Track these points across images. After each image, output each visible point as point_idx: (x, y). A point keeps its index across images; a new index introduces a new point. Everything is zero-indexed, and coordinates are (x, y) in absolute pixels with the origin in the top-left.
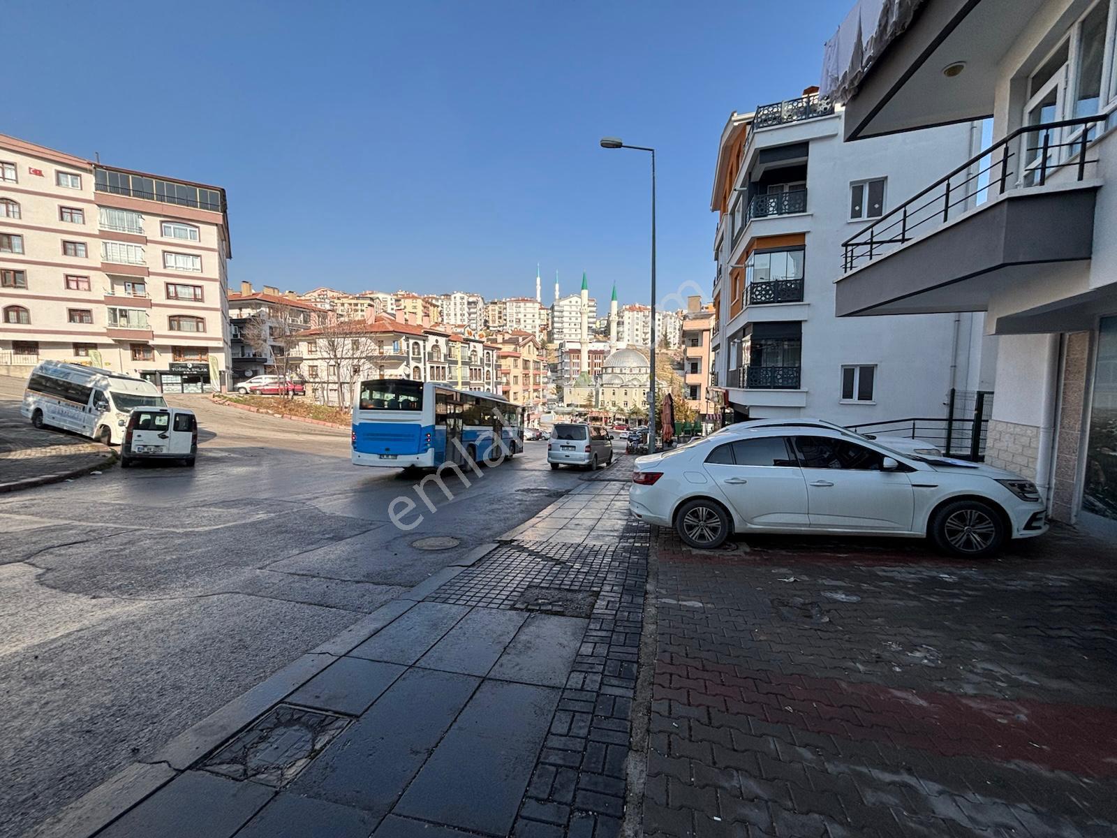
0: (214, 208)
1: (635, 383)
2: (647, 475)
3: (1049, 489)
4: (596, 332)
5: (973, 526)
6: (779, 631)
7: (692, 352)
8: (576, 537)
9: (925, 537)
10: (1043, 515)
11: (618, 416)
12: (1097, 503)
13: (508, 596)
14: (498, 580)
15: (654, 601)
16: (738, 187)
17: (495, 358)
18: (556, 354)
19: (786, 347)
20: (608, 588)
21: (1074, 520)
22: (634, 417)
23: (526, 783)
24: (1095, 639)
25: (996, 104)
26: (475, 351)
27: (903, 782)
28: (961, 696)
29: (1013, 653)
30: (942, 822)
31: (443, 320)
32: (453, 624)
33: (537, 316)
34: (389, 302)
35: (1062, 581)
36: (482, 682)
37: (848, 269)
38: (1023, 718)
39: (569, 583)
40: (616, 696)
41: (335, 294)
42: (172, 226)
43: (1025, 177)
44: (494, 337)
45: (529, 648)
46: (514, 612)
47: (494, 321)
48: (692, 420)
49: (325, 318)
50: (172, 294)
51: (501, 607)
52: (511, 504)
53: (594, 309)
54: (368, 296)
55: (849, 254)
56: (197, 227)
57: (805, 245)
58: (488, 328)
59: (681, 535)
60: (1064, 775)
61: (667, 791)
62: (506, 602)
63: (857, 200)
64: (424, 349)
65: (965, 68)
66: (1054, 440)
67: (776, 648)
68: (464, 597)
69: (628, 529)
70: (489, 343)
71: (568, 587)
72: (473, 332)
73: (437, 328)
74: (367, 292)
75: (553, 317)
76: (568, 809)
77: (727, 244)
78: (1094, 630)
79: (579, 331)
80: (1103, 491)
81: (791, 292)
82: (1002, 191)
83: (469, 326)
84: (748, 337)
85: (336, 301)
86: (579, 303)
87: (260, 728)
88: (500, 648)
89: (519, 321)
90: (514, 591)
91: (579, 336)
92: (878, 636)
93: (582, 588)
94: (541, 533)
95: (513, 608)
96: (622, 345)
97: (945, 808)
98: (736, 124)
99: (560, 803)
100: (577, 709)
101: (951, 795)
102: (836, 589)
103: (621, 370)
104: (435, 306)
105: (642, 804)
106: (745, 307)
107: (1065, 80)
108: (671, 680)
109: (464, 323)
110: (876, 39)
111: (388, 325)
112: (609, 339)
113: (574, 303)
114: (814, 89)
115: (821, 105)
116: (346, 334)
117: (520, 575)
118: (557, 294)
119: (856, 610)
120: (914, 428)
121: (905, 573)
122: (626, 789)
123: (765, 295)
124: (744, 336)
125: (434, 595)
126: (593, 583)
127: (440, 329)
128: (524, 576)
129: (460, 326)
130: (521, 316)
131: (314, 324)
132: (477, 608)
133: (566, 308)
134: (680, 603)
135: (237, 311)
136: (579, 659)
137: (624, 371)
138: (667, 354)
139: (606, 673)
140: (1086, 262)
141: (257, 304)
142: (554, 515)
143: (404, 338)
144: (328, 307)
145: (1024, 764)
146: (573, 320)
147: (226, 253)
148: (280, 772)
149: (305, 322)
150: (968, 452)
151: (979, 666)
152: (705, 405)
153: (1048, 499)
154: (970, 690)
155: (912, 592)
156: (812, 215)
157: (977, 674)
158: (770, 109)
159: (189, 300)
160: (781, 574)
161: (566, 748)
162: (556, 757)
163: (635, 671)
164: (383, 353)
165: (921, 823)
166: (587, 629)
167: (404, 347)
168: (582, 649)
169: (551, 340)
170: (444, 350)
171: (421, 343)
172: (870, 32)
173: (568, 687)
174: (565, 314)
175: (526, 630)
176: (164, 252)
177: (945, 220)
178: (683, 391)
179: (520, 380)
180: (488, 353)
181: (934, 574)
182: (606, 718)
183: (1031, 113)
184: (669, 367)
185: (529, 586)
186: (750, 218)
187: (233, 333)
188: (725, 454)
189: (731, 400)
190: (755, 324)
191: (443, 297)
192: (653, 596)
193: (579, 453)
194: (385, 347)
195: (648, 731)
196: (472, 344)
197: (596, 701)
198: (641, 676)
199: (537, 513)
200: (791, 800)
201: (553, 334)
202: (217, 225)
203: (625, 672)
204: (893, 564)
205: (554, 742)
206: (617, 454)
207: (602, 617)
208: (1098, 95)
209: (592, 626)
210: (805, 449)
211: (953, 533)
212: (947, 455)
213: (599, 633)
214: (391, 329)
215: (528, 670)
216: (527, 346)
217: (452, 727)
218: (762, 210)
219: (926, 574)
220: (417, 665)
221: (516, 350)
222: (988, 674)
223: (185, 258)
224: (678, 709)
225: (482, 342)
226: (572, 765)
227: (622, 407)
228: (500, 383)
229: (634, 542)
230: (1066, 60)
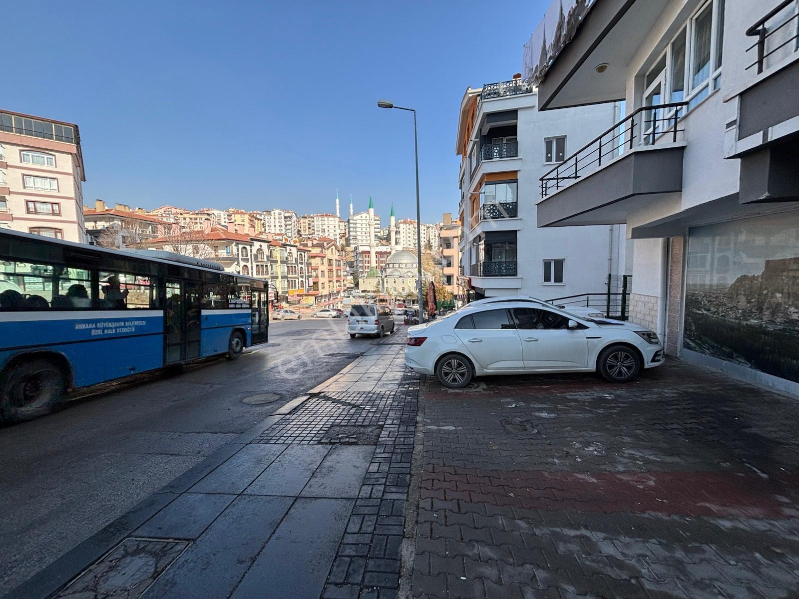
0: (68, 140)
1: (409, 274)
2: (416, 339)
3: (665, 335)
4: (380, 239)
5: (622, 362)
6: (505, 442)
7: (447, 252)
8: (368, 387)
9: (595, 371)
10: (662, 353)
11: (398, 298)
12: (691, 343)
13: (316, 434)
14: (309, 423)
15: (422, 428)
16: (473, 139)
17: (306, 258)
18: (352, 254)
19: (508, 248)
20: (390, 422)
21: (678, 355)
22: (409, 298)
23: (328, 573)
24: (691, 428)
25: (627, 92)
26: (291, 253)
27: (582, 535)
28: (616, 473)
29: (646, 442)
30: (605, 558)
31: (265, 230)
32: (274, 459)
33: (337, 227)
34: (223, 217)
35: (673, 393)
36: (295, 501)
37: (544, 196)
38: (652, 483)
39: (362, 420)
40: (394, 500)
41: (178, 211)
42: (31, 154)
43: (645, 139)
44: (305, 242)
45: (331, 471)
46: (320, 446)
47: (305, 231)
48: (448, 299)
49: (169, 229)
50: (32, 209)
51: (311, 443)
52: (320, 365)
53: (379, 222)
54: (205, 212)
55: (544, 186)
56: (53, 155)
57: (517, 179)
58: (301, 235)
59: (440, 379)
60: (676, 517)
61: (429, 564)
62: (314, 439)
63: (549, 150)
64: (251, 252)
65: (607, 69)
66: (666, 305)
67: (504, 454)
68: (282, 438)
69: (405, 378)
70: (302, 247)
71: (361, 424)
72: (289, 239)
73: (261, 236)
74: (205, 209)
75: (349, 228)
76: (359, 588)
77: (467, 178)
78: (691, 423)
79: (368, 238)
80: (694, 335)
81: (512, 210)
82: (631, 147)
83: (286, 234)
84: (483, 242)
85: (179, 216)
86: (368, 218)
87: (110, 559)
88: (309, 474)
89: (324, 231)
90: (321, 430)
91: (369, 242)
92: (568, 439)
93: (371, 423)
94: (343, 386)
95: (319, 443)
96: (399, 248)
97: (608, 549)
98: (470, 95)
99: (352, 584)
100: (366, 512)
101: (611, 539)
102: (541, 410)
103: (399, 266)
104: (259, 219)
105: (411, 575)
106: (480, 221)
107: (665, 78)
108: (433, 484)
109: (282, 232)
110: (554, 45)
111: (221, 234)
112: (390, 244)
113: (364, 218)
114: (518, 76)
115: (524, 86)
116: (188, 241)
117: (325, 418)
118: (352, 211)
119: (554, 423)
120: (588, 300)
121: (583, 395)
122: (401, 567)
123: (492, 213)
124: (480, 241)
125: (259, 438)
126: (379, 419)
127: (264, 237)
128: (328, 418)
129: (278, 235)
130: (325, 227)
131: (161, 234)
132: (292, 445)
133: (358, 221)
134: (440, 428)
135: (92, 224)
136: (368, 476)
137: (401, 266)
138: (430, 254)
139: (388, 484)
140: (679, 193)
141: (110, 218)
142: (351, 372)
143: (234, 244)
144: (172, 221)
145: (653, 513)
146: (364, 230)
147: (81, 176)
148: (126, 593)
149: (153, 232)
150: (619, 314)
151: (627, 452)
152: (457, 289)
153: (664, 342)
154: (621, 468)
155: (587, 408)
156: (521, 159)
157: (625, 457)
158: (492, 87)
159: (48, 214)
160: (507, 402)
161: (358, 542)
162: (351, 550)
163: (408, 480)
164: (218, 255)
165: (593, 561)
166: (374, 453)
167: (235, 251)
168: (370, 468)
169: (348, 245)
170: (266, 252)
171: (248, 247)
172: (550, 40)
173: (360, 497)
174: (358, 225)
175: (329, 458)
176: (24, 175)
177: (600, 165)
178: (442, 279)
179: (326, 273)
180: (301, 254)
181: (601, 394)
182: (387, 516)
183: (646, 98)
184: (432, 262)
185: (332, 426)
186: (481, 160)
187: (90, 241)
188: (463, 323)
189: (472, 285)
190: (487, 233)
191: (265, 213)
192: (421, 425)
193: (370, 325)
194: (219, 251)
195: (417, 522)
196: (288, 248)
197: (380, 504)
198: (412, 483)
199: (340, 371)
200: (512, 557)
201: (350, 240)
202: (71, 154)
203: (401, 482)
204: (577, 390)
205: (349, 539)
206: (398, 325)
207: (385, 443)
208: (682, 90)
209: (378, 451)
210: (520, 317)
211: (611, 367)
212: (608, 317)
213: (383, 455)
214: (224, 237)
215: (331, 487)
216: (330, 249)
217: (272, 538)
218: (489, 155)
219: (596, 395)
220: (245, 493)
221: (322, 252)
222: (632, 457)
223: (43, 180)
224: (438, 504)
225: (296, 246)
226: (362, 554)
227: (401, 291)
228: (311, 277)
229: (409, 387)
230: (665, 66)
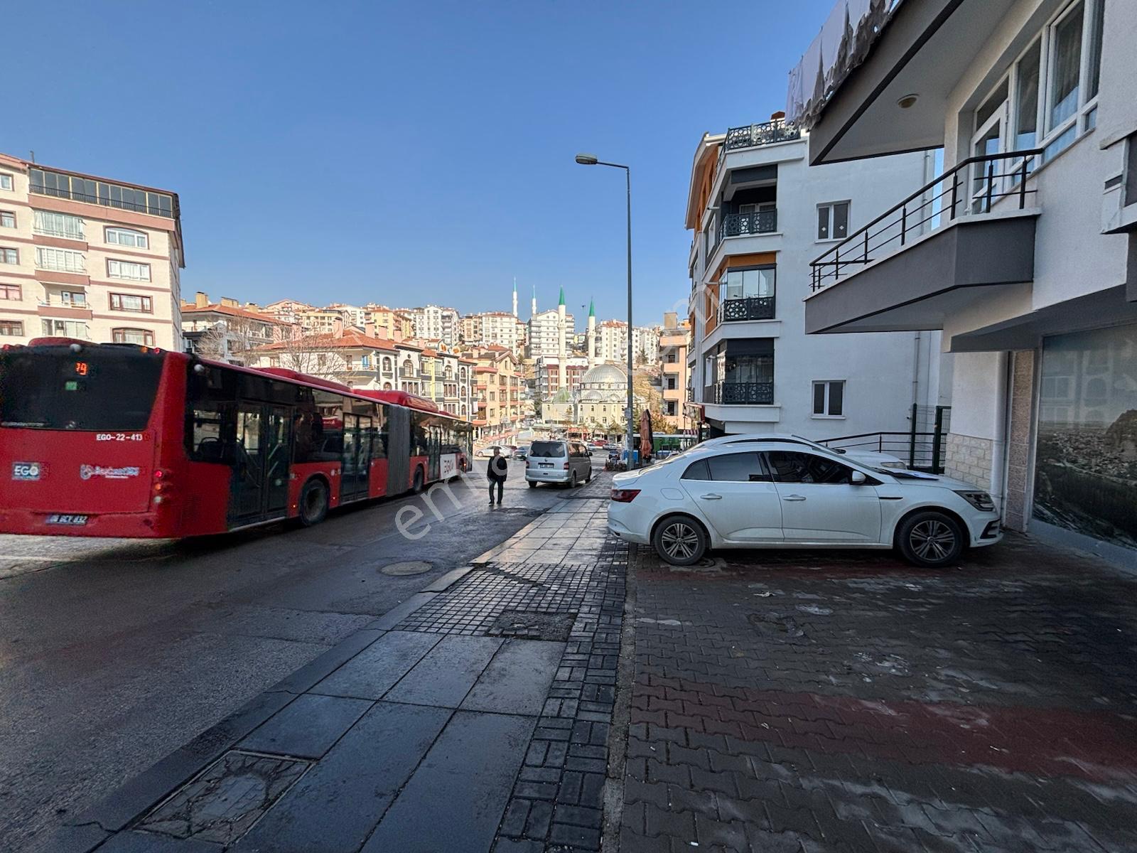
0: (165, 213)
1: (614, 398)
2: (625, 492)
3: (1002, 499)
4: (574, 348)
5: (935, 536)
6: (755, 647)
7: (669, 368)
8: (554, 557)
9: (891, 548)
10: (998, 524)
11: (597, 432)
12: (1046, 512)
13: (482, 622)
14: (472, 605)
15: (632, 621)
16: (711, 206)
17: (470, 374)
18: (534, 369)
19: (759, 363)
20: (586, 609)
21: (1025, 528)
22: (613, 433)
23: (499, 821)
24: (1047, 642)
25: (946, 135)
26: (450, 367)
27: (874, 793)
28: (926, 703)
29: (972, 658)
30: (910, 831)
31: (415, 335)
32: (424, 654)
33: (514, 331)
34: (359, 315)
35: (1016, 587)
36: (454, 714)
37: (816, 288)
38: (984, 722)
39: (546, 605)
40: (593, 722)
41: (301, 307)
42: (117, 232)
43: (974, 204)
44: (470, 352)
45: (504, 675)
46: (488, 639)
47: (469, 336)
48: (670, 436)
49: (288, 331)
50: (117, 304)
51: (475, 634)
52: (487, 524)
53: (572, 324)
54: (336, 309)
55: (817, 274)
56: (145, 233)
57: (776, 264)
58: (463, 342)
59: (659, 552)
60: (1021, 776)
61: (644, 818)
62: (480, 628)
63: (823, 222)
64: (396, 364)
65: (917, 102)
66: (1005, 452)
67: (753, 664)
68: (436, 625)
69: (607, 547)
70: (464, 358)
71: (544, 610)
72: (447, 347)
73: (410, 343)
74: (335, 305)
75: (530, 333)
76: (543, 845)
77: (701, 262)
78: (1046, 633)
79: (557, 346)
80: (1050, 499)
81: (763, 309)
82: (953, 217)
83: (443, 340)
84: (723, 354)
85: (301, 314)
86: (557, 319)
87: (207, 779)
88: (473, 677)
89: (495, 336)
90: (489, 616)
91: (557, 352)
92: (850, 648)
93: (559, 610)
94: (518, 554)
95: (487, 634)
96: (600, 361)
97: (915, 818)
98: (708, 145)
99: (534, 839)
100: (552, 737)
101: (920, 803)
102: (809, 602)
103: (600, 386)
104: (407, 320)
105: (618, 833)
106: (719, 324)
107: (1006, 114)
108: (649, 702)
109: (438, 338)
110: (835, 70)
111: (357, 340)
112: (587, 355)
113: (551, 318)
114: (780, 115)
115: (788, 130)
116: (312, 348)
117: (495, 599)
118: (534, 308)
119: (829, 623)
120: (881, 442)
121: (873, 583)
122: (603, 819)
123: (738, 313)
124: (719, 353)
125: (403, 623)
126: (570, 604)
127: (413, 344)
128: (499, 600)
129: (433, 341)
130: (497, 331)
131: (277, 337)
132: (449, 636)
133: (543, 323)
134: (658, 622)
135: (191, 324)
136: (555, 685)
137: (602, 387)
138: (644, 370)
139: (583, 698)
140: (1028, 285)
141: (213, 316)
142: (531, 535)
143: (374, 352)
144: (292, 320)
145: (985, 768)
146: (551, 335)
147: (179, 262)
149: (267, 335)
150: (929, 464)
151: (943, 673)
152: (682, 421)
153: (1002, 509)
154: (934, 697)
155: (880, 603)
156: (782, 235)
157: (941, 681)
158: (741, 132)
159: (136, 311)
160: (756, 589)
161: (541, 779)
162: (531, 790)
163: (612, 695)
164: (351, 368)
165: (892, 834)
166: (564, 653)
167: (374, 363)
168: (559, 674)
169: (528, 356)
170: (417, 365)
171: (392, 358)
172: (831, 63)
173: (544, 714)
174: (543, 329)
175: (500, 657)
176: (108, 259)
177: (903, 243)
178: (661, 406)
179: (497, 395)
180: (463, 368)
181: (901, 584)
182: (583, 745)
183: (977, 144)
184: (647, 382)
185: (504, 611)
186: (723, 236)
187: (187, 347)
188: (694, 471)
189: (707, 415)
190: (729, 340)
191: (415, 311)
192: (631, 616)
193: (558, 470)
194: (353, 363)
195: (626, 757)
196: (446, 359)
197: (573, 727)
198: (618, 700)
199: (514, 534)
200: (767, 818)
201: (531, 349)
202: (168, 231)
203: (602, 697)
204: (864, 576)
205: (529, 774)
206: (596, 470)
207: (579, 639)
208: (1034, 130)
209: (569, 650)
210: (779, 464)
211: (917, 543)
212: (911, 468)
213: (577, 657)
214: (360, 343)
215: (503, 698)
216: (504, 361)
217: (422, 765)
218: (734, 229)
219: (893, 584)
220: (385, 698)
221: (492, 365)
222: (951, 681)
223: (132, 266)
224: (656, 732)
225: (457, 357)
226: (546, 797)
227: (601, 423)
228: (476, 400)
229: (612, 561)
230: (1007, 96)
